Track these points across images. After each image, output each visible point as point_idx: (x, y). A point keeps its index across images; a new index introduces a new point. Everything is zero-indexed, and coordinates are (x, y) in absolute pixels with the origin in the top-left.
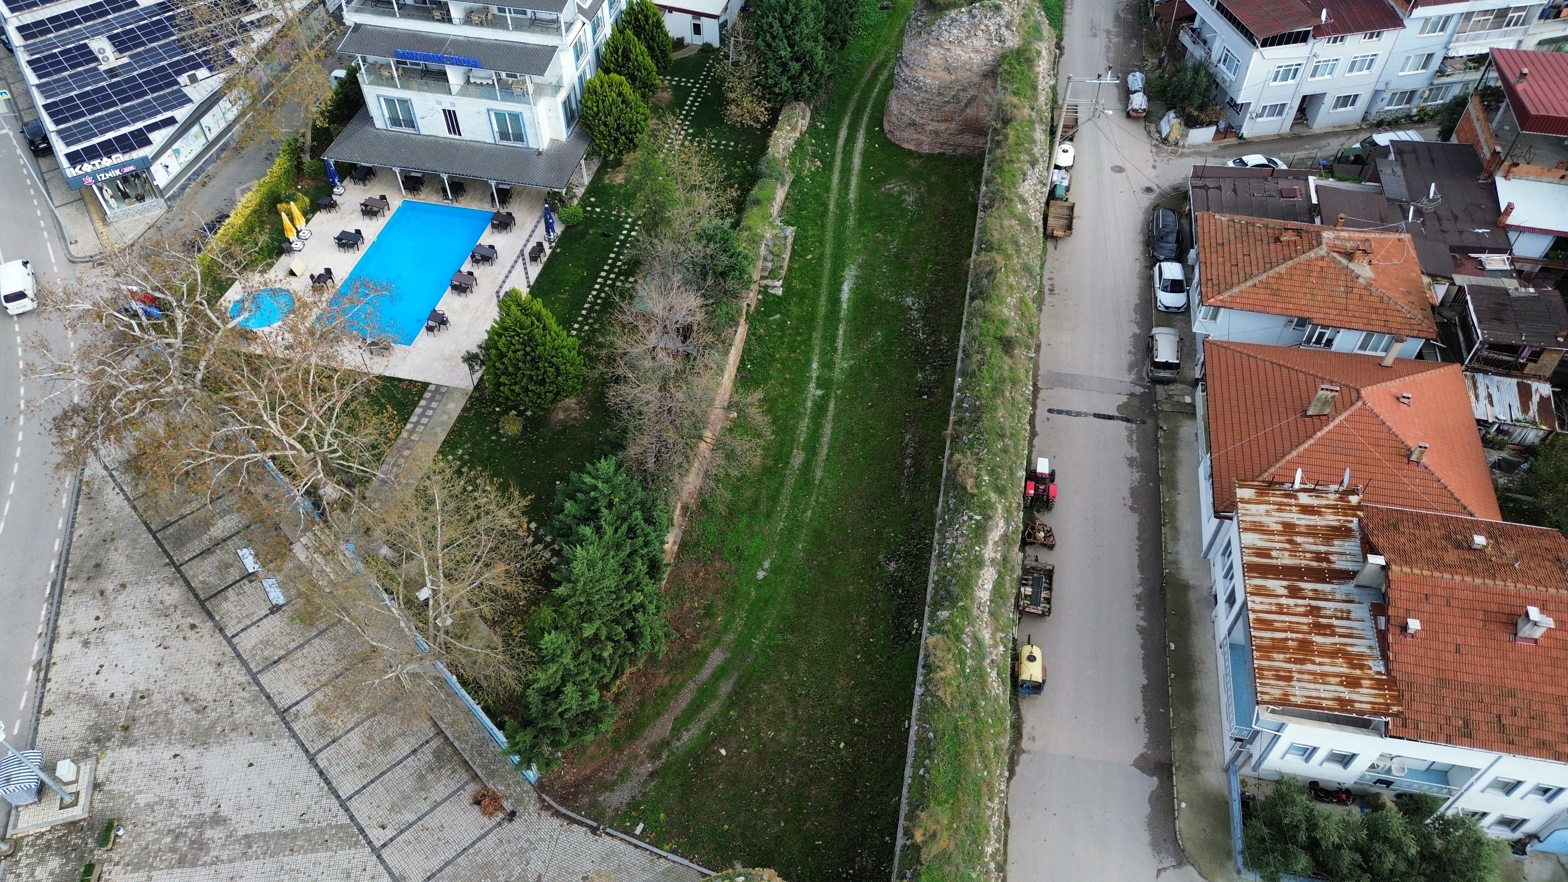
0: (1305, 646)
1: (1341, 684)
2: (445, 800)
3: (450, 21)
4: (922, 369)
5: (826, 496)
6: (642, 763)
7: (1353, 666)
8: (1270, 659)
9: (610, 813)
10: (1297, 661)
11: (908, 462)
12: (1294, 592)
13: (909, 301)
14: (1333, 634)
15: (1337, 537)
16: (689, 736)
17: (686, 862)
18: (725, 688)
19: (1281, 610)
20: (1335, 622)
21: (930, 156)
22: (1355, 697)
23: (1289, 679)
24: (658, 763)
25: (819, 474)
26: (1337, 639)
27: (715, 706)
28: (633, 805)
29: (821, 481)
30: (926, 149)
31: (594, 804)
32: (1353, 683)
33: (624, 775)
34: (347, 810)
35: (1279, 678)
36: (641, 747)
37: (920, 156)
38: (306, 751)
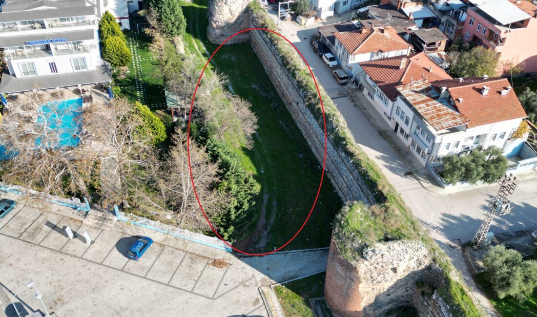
0: (438, 115)
1: (452, 120)
2: (204, 269)
3: (45, 28)
4: (272, 103)
5: (267, 145)
6: (263, 232)
7: (452, 115)
8: (432, 121)
9: (262, 249)
10: (439, 119)
11: (286, 128)
12: (428, 105)
13: (253, 86)
14: (443, 111)
15: (429, 90)
16: (273, 219)
17: (296, 251)
18: (274, 203)
19: (427, 110)
20: (442, 108)
21: (231, 45)
22: (457, 121)
23: (440, 123)
24: (268, 230)
25: (260, 140)
26: (444, 111)
27: (275, 210)
28: (268, 244)
29: (262, 142)
30: (229, 43)
31: (255, 249)
32: (455, 118)
33: (260, 238)
34: (171, 286)
35: (438, 124)
36: (260, 228)
37: (227, 46)
38: (142, 277)
